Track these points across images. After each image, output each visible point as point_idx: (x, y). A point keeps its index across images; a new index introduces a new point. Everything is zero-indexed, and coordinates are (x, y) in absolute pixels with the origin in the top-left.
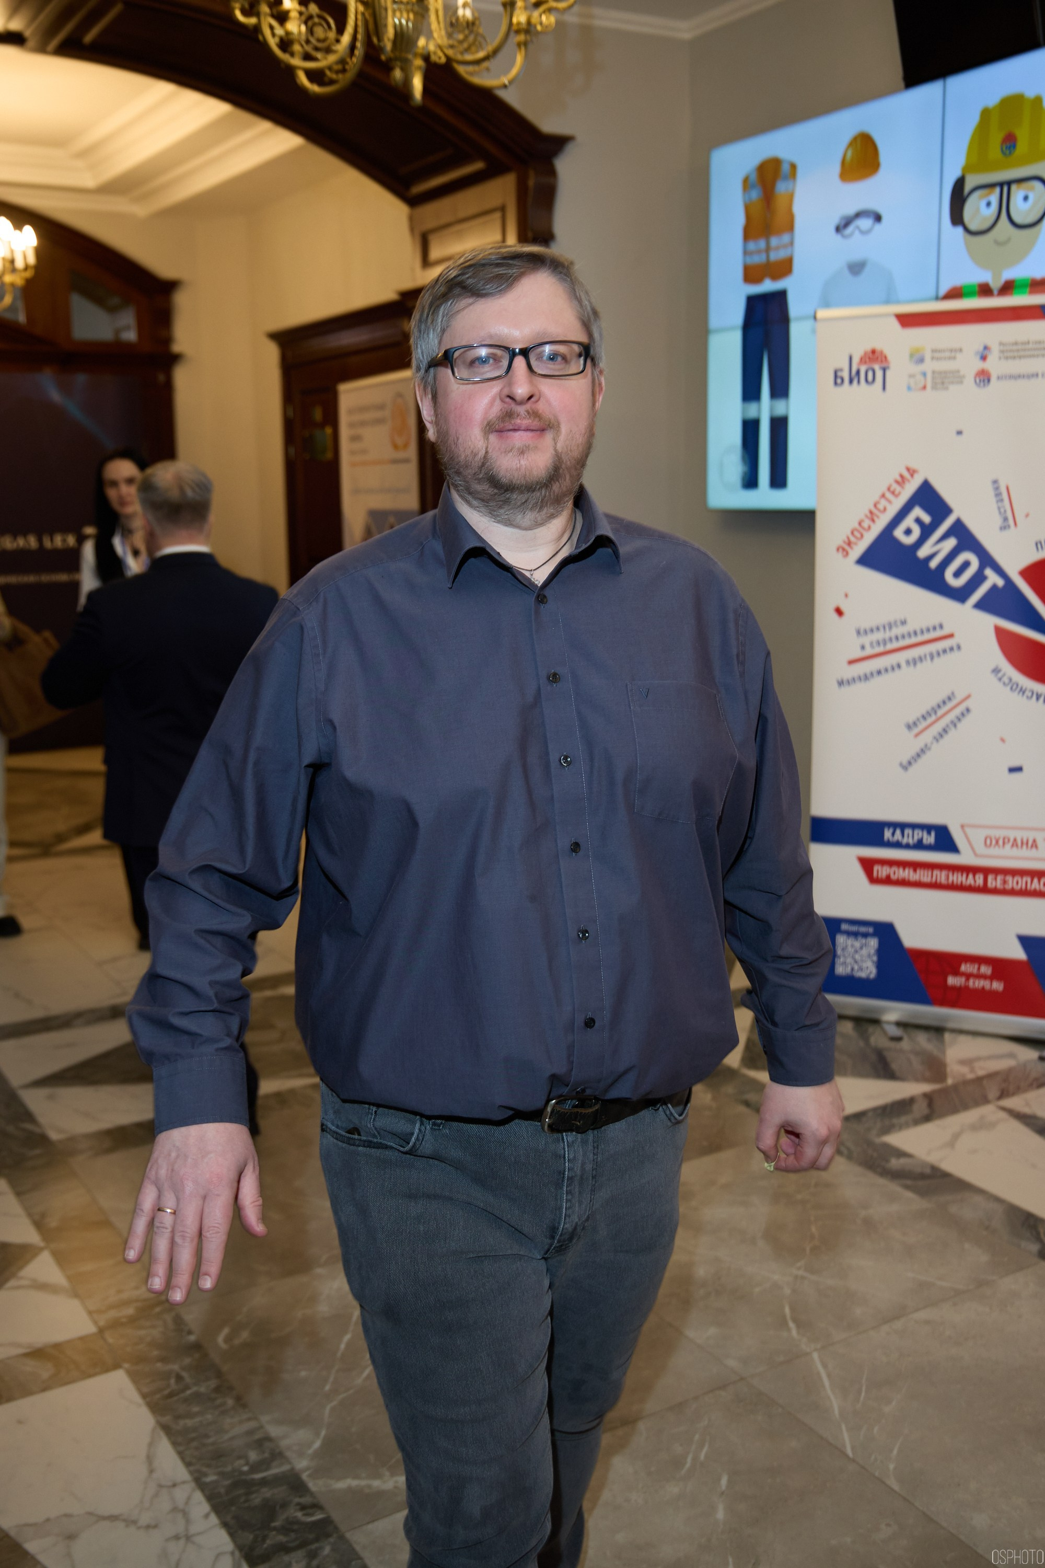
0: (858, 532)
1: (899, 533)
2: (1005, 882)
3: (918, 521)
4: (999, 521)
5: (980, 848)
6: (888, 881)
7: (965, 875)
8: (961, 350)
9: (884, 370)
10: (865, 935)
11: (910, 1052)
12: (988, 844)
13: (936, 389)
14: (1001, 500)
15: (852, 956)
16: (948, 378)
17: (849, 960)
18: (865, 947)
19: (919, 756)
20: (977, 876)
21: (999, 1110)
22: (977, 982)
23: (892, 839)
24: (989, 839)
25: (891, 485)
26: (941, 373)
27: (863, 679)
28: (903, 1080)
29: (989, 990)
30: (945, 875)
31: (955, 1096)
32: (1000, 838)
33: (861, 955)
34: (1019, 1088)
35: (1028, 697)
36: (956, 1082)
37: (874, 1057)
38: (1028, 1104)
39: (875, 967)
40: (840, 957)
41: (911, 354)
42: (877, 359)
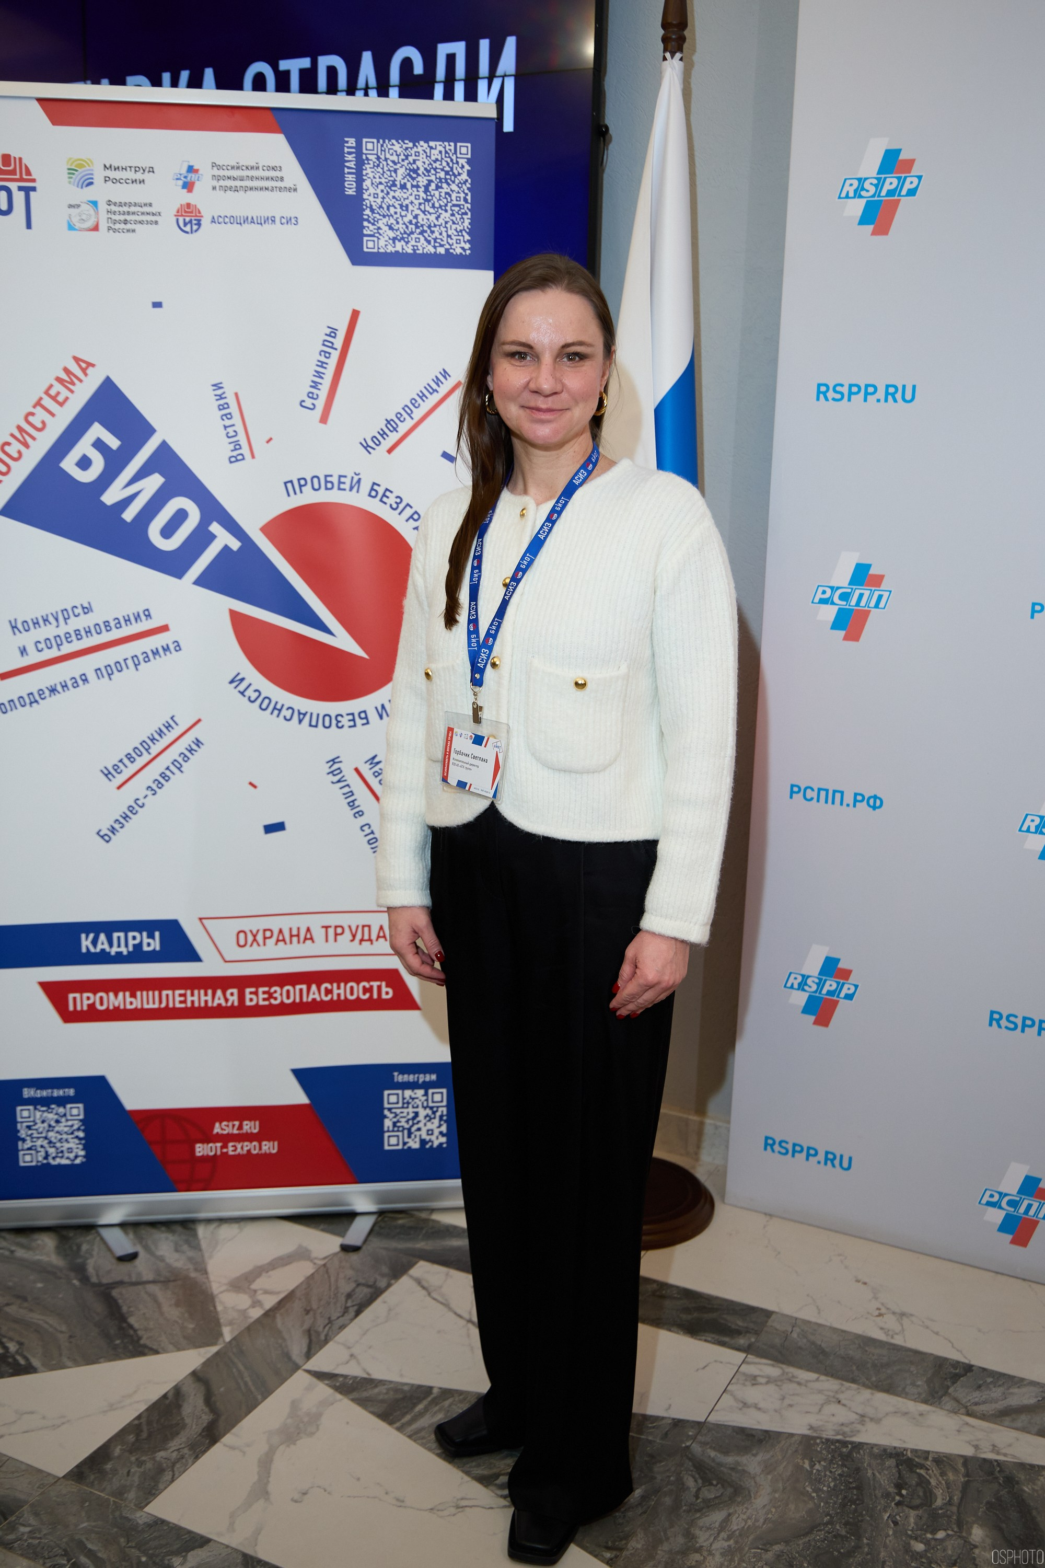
1: (69, 464)
2: (271, 996)
3: (99, 445)
4: (226, 449)
5: (232, 952)
6: (92, 1015)
7: (210, 992)
8: (151, 170)
9: (27, 191)
10: (62, 1102)
11: (154, 1282)
12: (242, 942)
13: (115, 231)
14: (229, 416)
15: (44, 1135)
16: (134, 213)
17: (39, 1143)
18: (63, 1120)
19: (126, 817)
20: (229, 992)
21: (314, 1380)
22: (239, 1146)
23: (92, 950)
24: (242, 936)
25: (51, 386)
26: (121, 205)
27: (28, 701)
28: (156, 1352)
29: (257, 1154)
30: (181, 995)
31: (241, 1367)
32: (258, 931)
33: (57, 1132)
34: (330, 1321)
35: (285, 718)
36: (236, 1333)
37: (99, 1307)
38: (352, 1355)
39: (81, 1147)
40: (24, 1140)
41: (69, 169)
42: (13, 172)
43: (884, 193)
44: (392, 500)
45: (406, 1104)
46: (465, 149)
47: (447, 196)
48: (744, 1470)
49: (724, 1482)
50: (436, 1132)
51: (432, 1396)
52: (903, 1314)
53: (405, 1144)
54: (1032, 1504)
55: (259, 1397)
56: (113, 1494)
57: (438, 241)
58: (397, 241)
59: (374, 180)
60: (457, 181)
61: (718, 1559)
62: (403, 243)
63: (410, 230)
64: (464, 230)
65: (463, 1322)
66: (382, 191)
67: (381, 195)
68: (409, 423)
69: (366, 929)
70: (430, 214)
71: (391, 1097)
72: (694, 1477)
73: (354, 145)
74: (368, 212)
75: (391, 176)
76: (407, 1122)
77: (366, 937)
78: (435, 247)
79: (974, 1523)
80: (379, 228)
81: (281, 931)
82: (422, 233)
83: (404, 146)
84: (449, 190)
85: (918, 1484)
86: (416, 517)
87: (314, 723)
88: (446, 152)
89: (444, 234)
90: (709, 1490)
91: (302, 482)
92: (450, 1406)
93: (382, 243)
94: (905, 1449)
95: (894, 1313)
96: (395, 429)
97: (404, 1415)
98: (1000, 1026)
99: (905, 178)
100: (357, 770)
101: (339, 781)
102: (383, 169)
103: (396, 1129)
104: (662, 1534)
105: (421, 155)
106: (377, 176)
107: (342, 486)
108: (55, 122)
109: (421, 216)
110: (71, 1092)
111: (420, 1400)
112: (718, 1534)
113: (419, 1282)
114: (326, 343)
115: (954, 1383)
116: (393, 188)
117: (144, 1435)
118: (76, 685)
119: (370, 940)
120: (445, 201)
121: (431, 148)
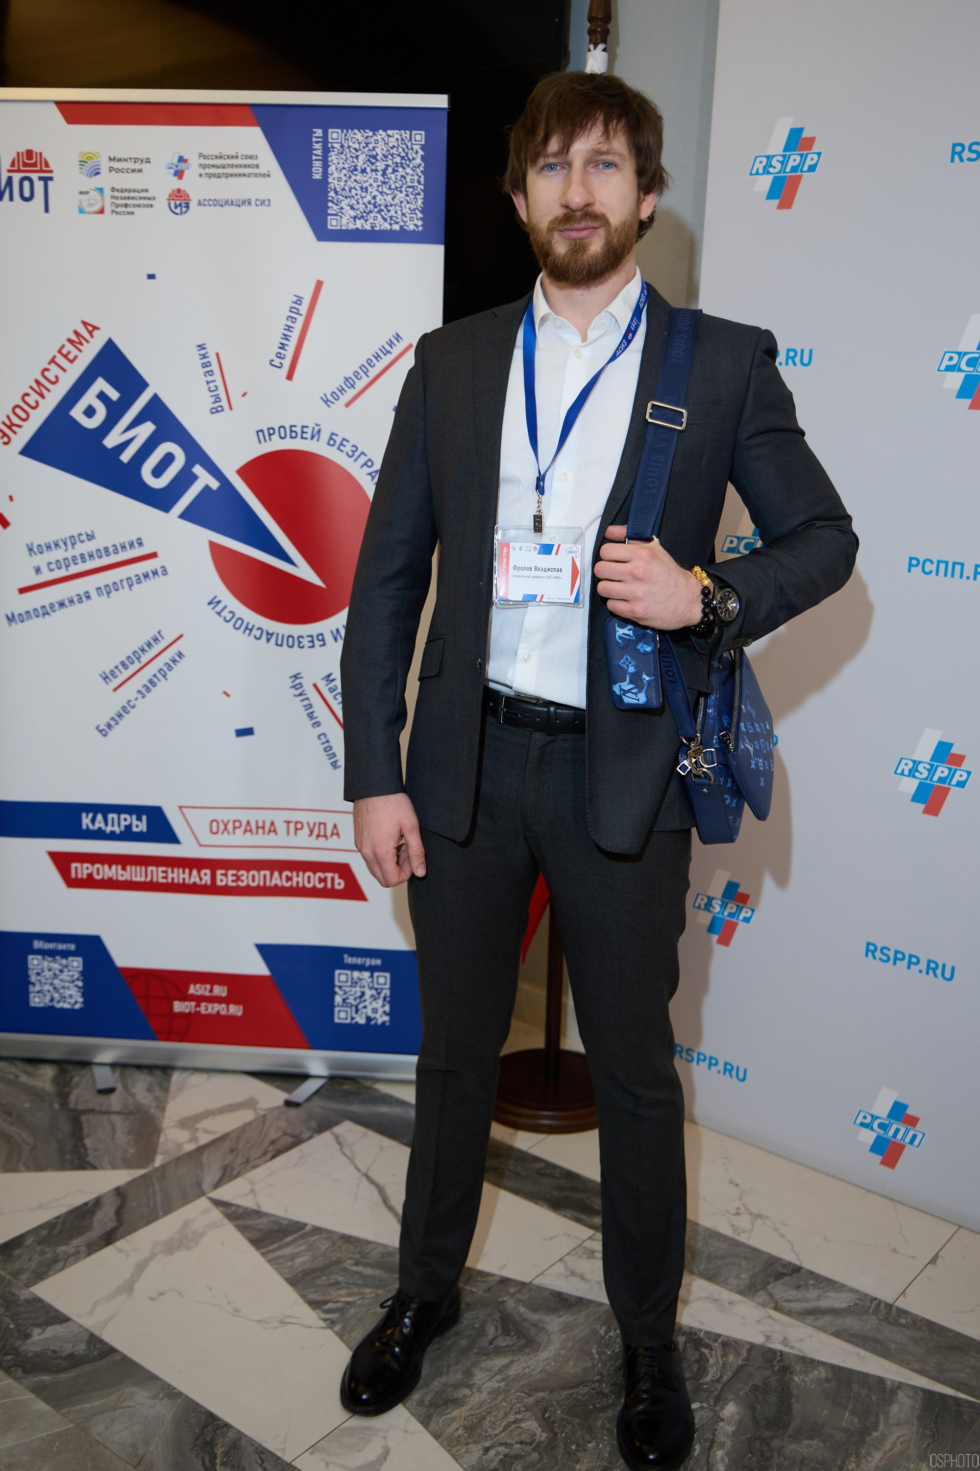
0: (22, 410)
1: (77, 413)
2: (238, 878)
3: (102, 396)
4: (208, 402)
5: (206, 837)
6: (90, 883)
7: (187, 871)
8: (148, 161)
9: (46, 180)
10: (65, 954)
11: (118, 1113)
12: (215, 830)
13: (117, 213)
14: (210, 373)
15: (49, 981)
16: (133, 198)
17: (46, 987)
18: (65, 970)
19: (120, 716)
20: (203, 872)
21: (212, 1206)
22: (210, 1006)
23: (91, 827)
24: (215, 824)
25: (63, 346)
26: (122, 191)
27: (41, 613)
28: (95, 1168)
29: (225, 1016)
30: (163, 872)
31: (157, 1188)
32: (229, 821)
33: (62, 980)
34: (248, 1161)
35: (255, 637)
36: (166, 1161)
37: (65, 1127)
38: (252, 1191)
39: (80, 994)
40: (34, 984)
41: (80, 161)
42: (35, 165)
43: (788, 169)
44: (348, 448)
45: (354, 984)
46: (419, 136)
47: (403, 179)
48: (544, 1328)
49: (520, 1334)
50: (380, 1011)
51: (304, 1231)
52: (759, 1216)
53: (352, 1018)
54: (795, 1392)
55: (161, 1214)
56: (11, 1274)
57: (394, 218)
58: (357, 220)
59: (338, 166)
60: (411, 165)
61: (484, 1395)
62: (362, 221)
63: (369, 209)
64: (417, 209)
65: (359, 1175)
66: (345, 175)
67: (344, 178)
68: (365, 381)
69: (322, 827)
70: (387, 194)
71: (341, 977)
72: (496, 1327)
73: (321, 135)
74: (332, 194)
75: (353, 162)
76: (355, 999)
77: (322, 833)
78: (391, 224)
79: (731, 1400)
80: (342, 208)
81: (248, 823)
82: (379, 212)
83: (365, 135)
84: (404, 174)
85: (697, 1361)
86: (369, 464)
87: (279, 642)
88: (402, 140)
89: (399, 213)
90: (504, 1340)
91: (271, 431)
92: (314, 1241)
93: (344, 221)
94: (700, 1331)
95: (751, 1214)
96: (353, 386)
97: (272, 1243)
98: (874, 957)
99: (807, 154)
100: (315, 685)
101: (300, 695)
102: (346, 155)
103: (345, 1005)
104: (445, 1369)
105: (380, 143)
106: (341, 162)
107: (305, 435)
108: (69, 121)
109: (379, 197)
110: (72, 947)
111: (291, 1233)
112: (494, 1376)
113: (337, 1138)
114: (293, 310)
115: (776, 1280)
116: (355, 173)
117: (56, 1232)
118: (80, 601)
119: (325, 836)
120: (400, 183)
121: (389, 136)
